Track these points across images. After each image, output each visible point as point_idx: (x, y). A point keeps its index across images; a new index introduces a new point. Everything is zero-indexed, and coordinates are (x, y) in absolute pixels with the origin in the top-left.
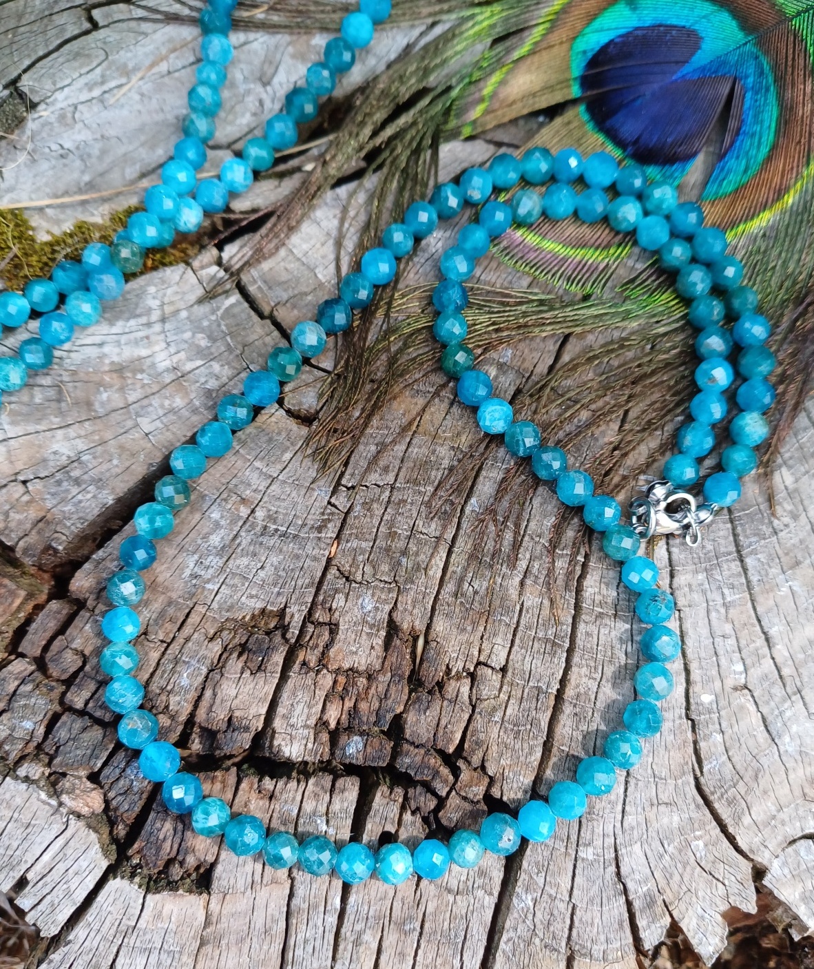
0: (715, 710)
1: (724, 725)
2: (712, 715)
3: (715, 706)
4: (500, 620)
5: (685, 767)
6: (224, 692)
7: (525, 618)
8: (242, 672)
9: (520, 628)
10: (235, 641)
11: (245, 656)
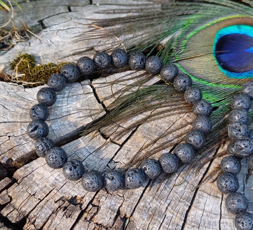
4: (157, 219)
6: (55, 222)
7: (166, 220)
8: (63, 216)
9: (164, 223)
10: (64, 205)
11: (66, 211)
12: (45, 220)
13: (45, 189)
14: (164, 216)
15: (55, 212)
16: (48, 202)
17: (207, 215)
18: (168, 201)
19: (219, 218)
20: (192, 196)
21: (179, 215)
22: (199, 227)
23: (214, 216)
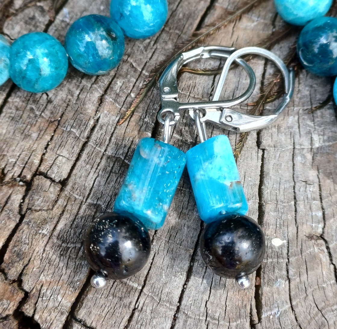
0: (285, 255)
1: (291, 273)
2: (281, 260)
3: (285, 251)
4: (70, 132)
5: (243, 310)
9: (90, 144)
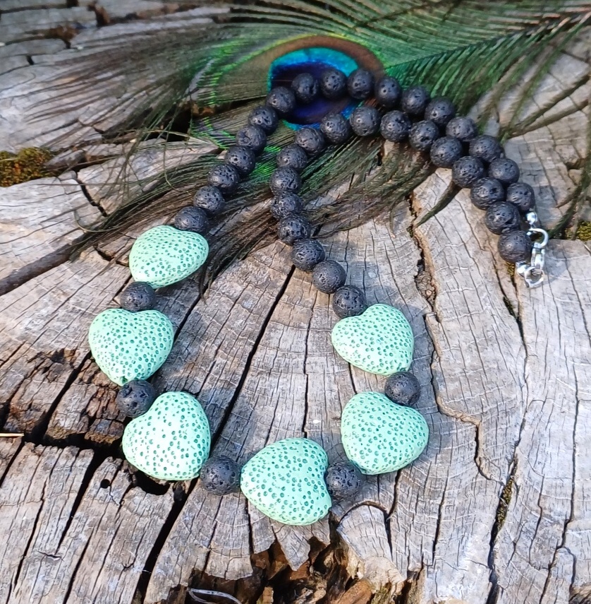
1: (324, 436)
2: (318, 431)
3: (320, 426)
4: (200, 368)
6: (31, 389)
7: (215, 369)
8: (44, 380)
9: (211, 374)
10: (43, 365)
11: (47, 373)
12: (12, 389)
13: (9, 345)
14: (212, 363)
15: (29, 376)
16: (17, 363)
17: (284, 354)
18: (218, 342)
19: (303, 357)
20: (258, 331)
21: (236, 360)
22: (270, 373)
23: (294, 355)
